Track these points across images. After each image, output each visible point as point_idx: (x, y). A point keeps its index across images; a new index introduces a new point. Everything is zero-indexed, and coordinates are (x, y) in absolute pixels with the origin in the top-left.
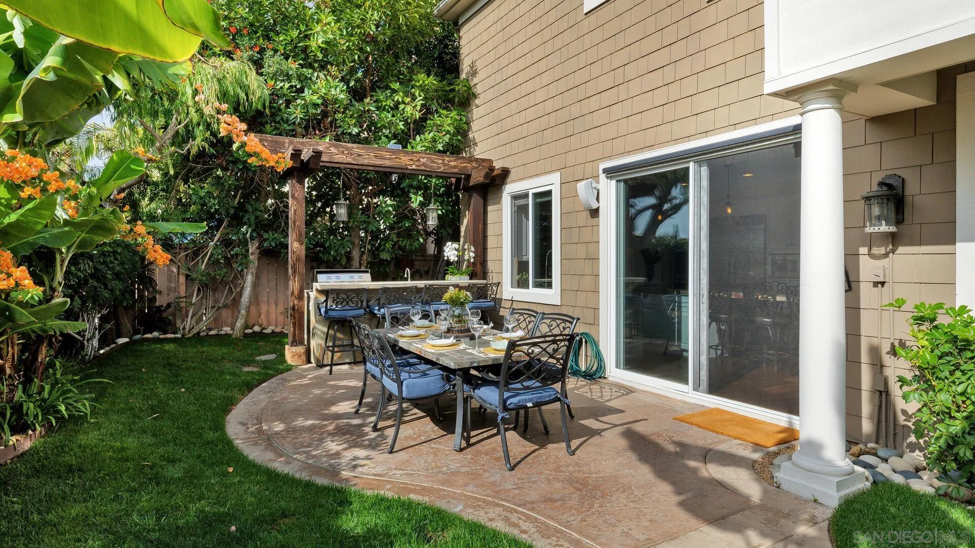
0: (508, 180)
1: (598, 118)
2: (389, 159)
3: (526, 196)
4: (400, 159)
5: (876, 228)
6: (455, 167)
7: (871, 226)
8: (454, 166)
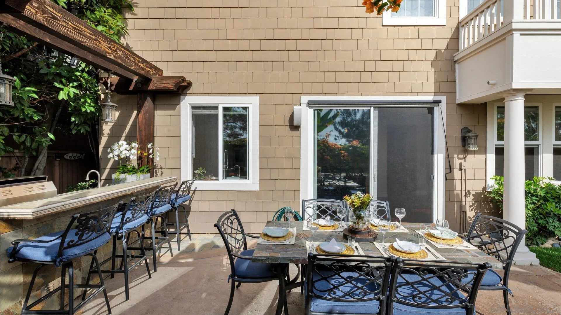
0: (188, 92)
1: (297, 66)
2: (89, 38)
3: (216, 108)
4: (100, 43)
5: (474, 148)
6: (142, 69)
7: (472, 147)
8: (142, 67)
